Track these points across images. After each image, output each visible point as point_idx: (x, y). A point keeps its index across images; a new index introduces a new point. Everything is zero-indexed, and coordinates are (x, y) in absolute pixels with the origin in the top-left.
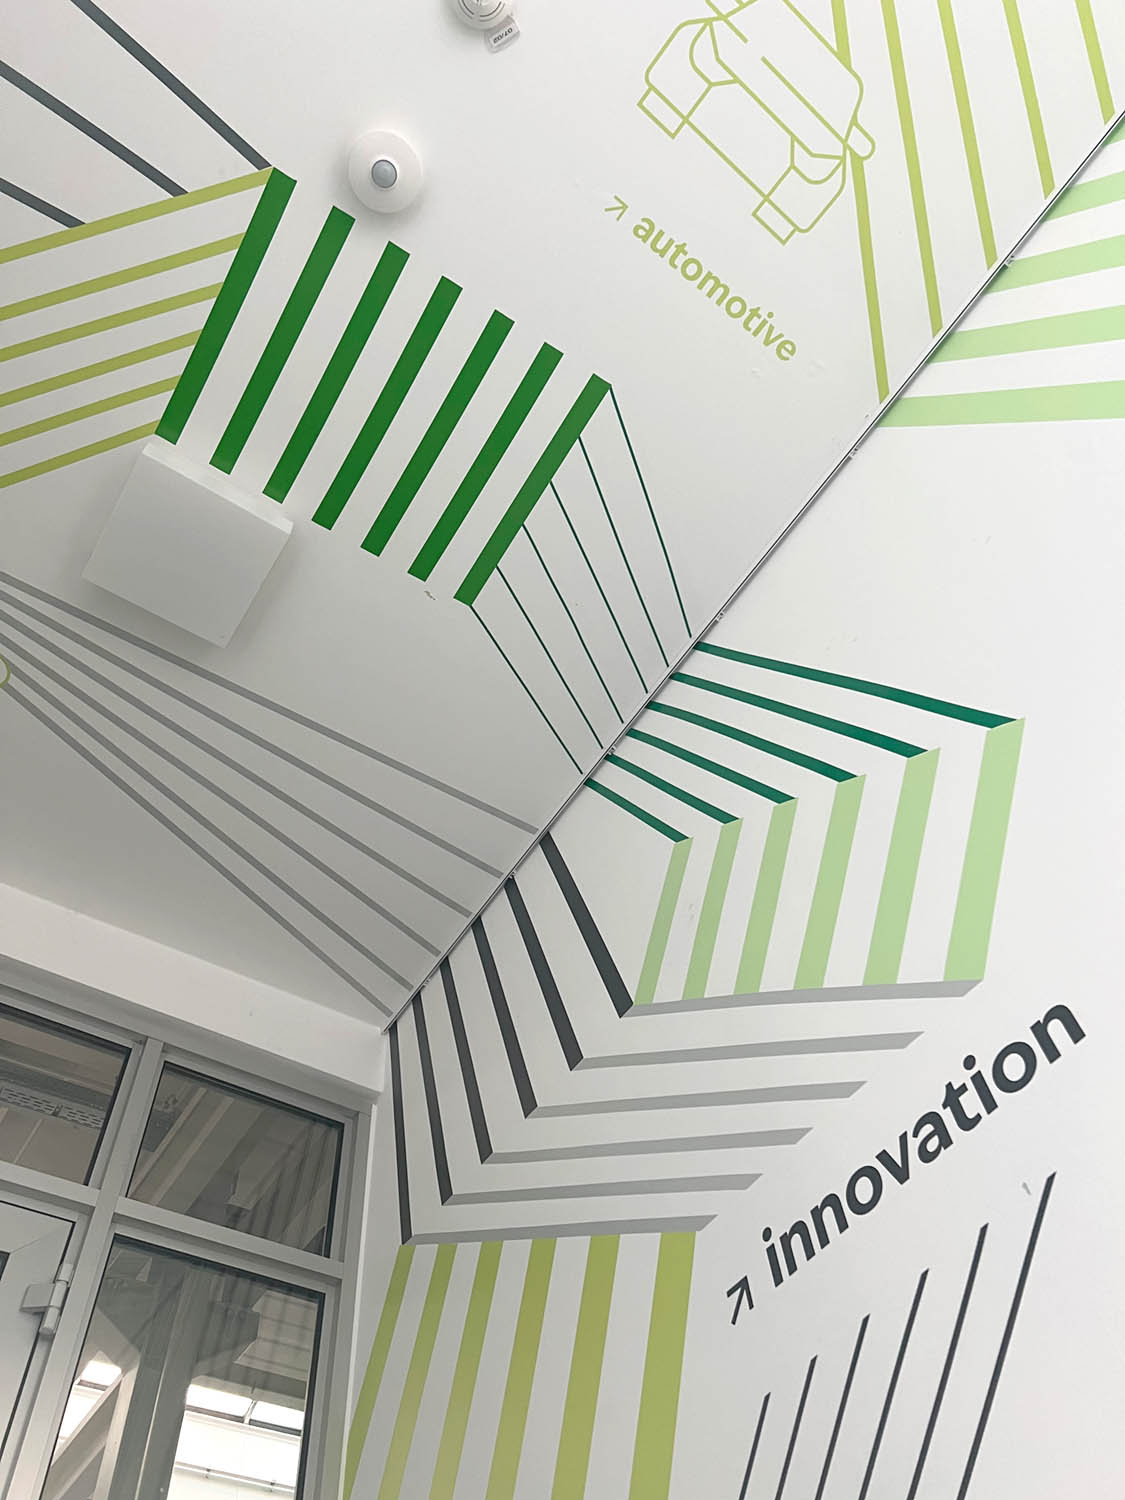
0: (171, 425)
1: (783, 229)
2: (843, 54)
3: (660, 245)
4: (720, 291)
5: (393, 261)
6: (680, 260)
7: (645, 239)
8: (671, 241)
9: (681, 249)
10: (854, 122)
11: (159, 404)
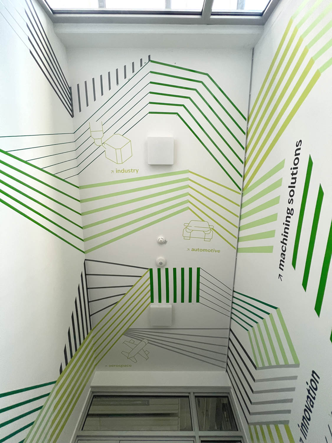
0: (152, 301)
1: (209, 240)
2: (203, 221)
3: (196, 250)
4: (206, 250)
5: (167, 270)
6: (199, 250)
7: (193, 251)
8: (197, 249)
9: (198, 249)
10: (209, 225)
11: (150, 300)
